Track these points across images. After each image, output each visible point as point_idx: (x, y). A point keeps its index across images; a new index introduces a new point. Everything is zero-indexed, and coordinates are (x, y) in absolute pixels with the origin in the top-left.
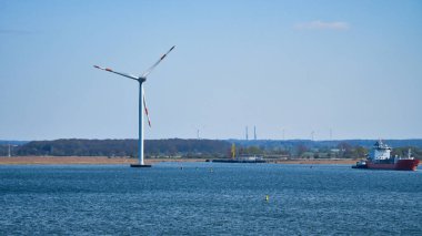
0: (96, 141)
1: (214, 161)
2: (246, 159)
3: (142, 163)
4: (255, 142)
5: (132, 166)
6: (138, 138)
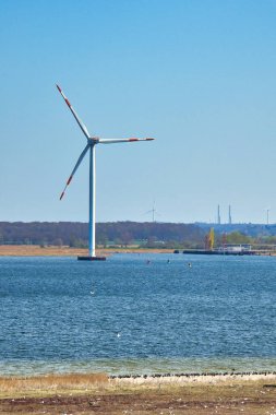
0: (20, 224)
1: (185, 252)
2: (229, 249)
3: (94, 255)
4: (230, 226)
5: (80, 259)
6: (88, 221)
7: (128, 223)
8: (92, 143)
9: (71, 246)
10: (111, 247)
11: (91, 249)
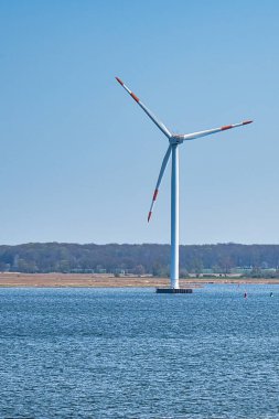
3: (177, 287)
5: (159, 291)
7: (231, 245)
8: (175, 142)
9: (155, 275)
10: (205, 276)
11: (173, 280)
